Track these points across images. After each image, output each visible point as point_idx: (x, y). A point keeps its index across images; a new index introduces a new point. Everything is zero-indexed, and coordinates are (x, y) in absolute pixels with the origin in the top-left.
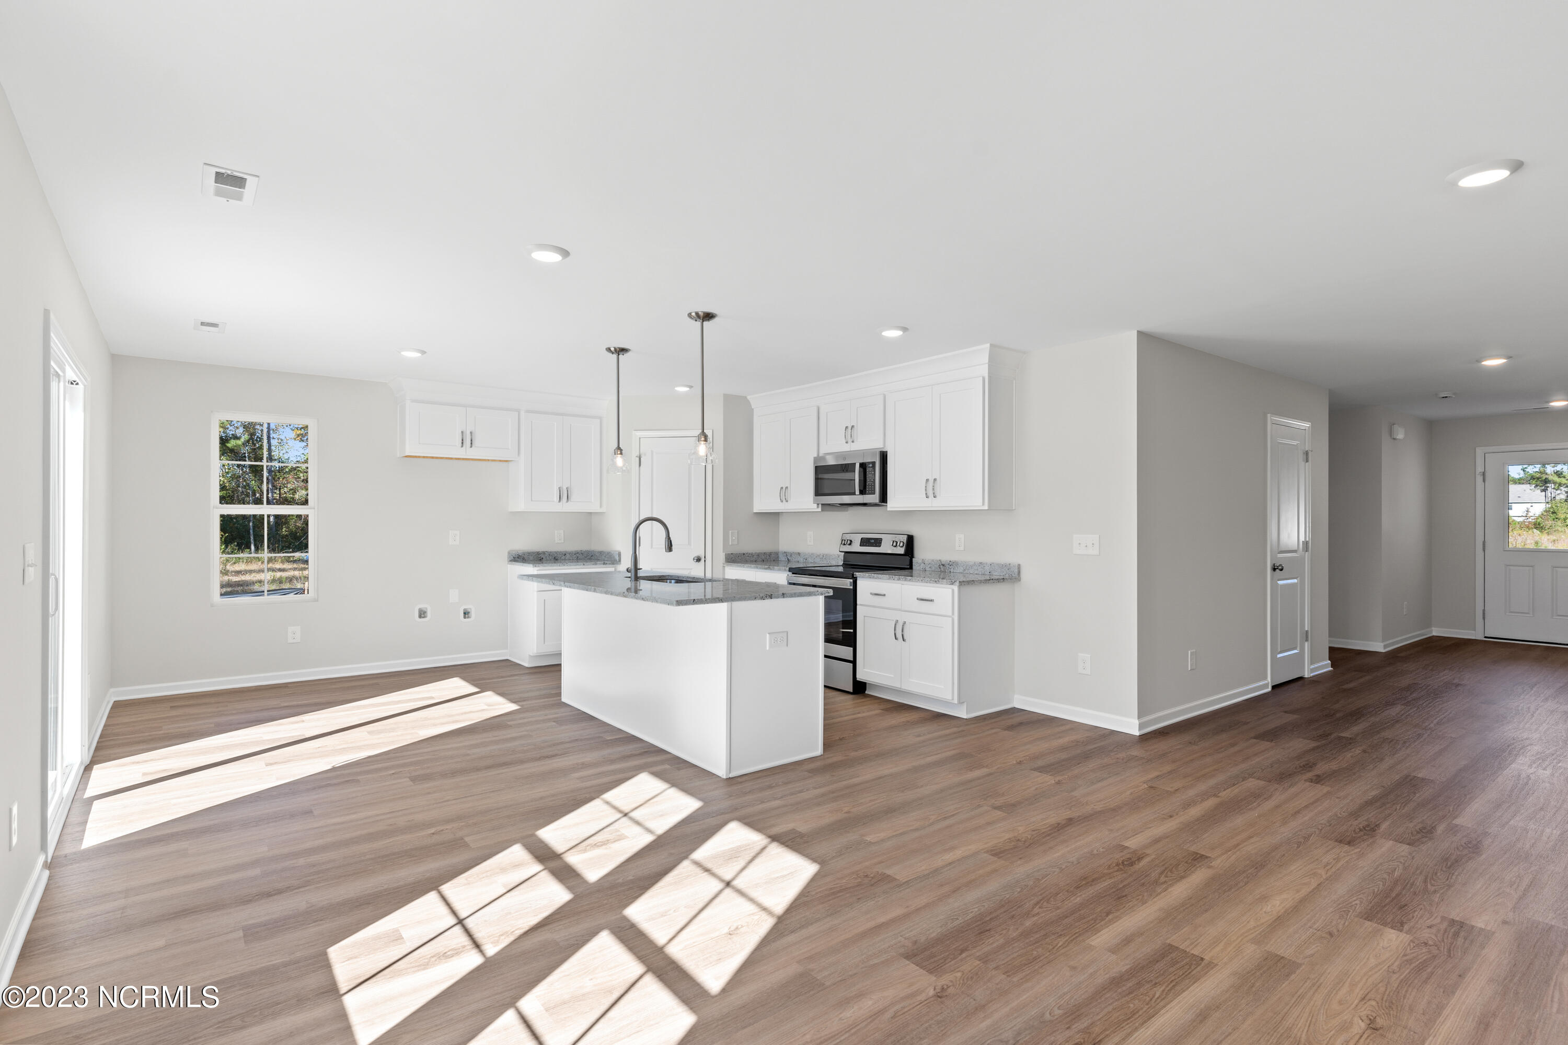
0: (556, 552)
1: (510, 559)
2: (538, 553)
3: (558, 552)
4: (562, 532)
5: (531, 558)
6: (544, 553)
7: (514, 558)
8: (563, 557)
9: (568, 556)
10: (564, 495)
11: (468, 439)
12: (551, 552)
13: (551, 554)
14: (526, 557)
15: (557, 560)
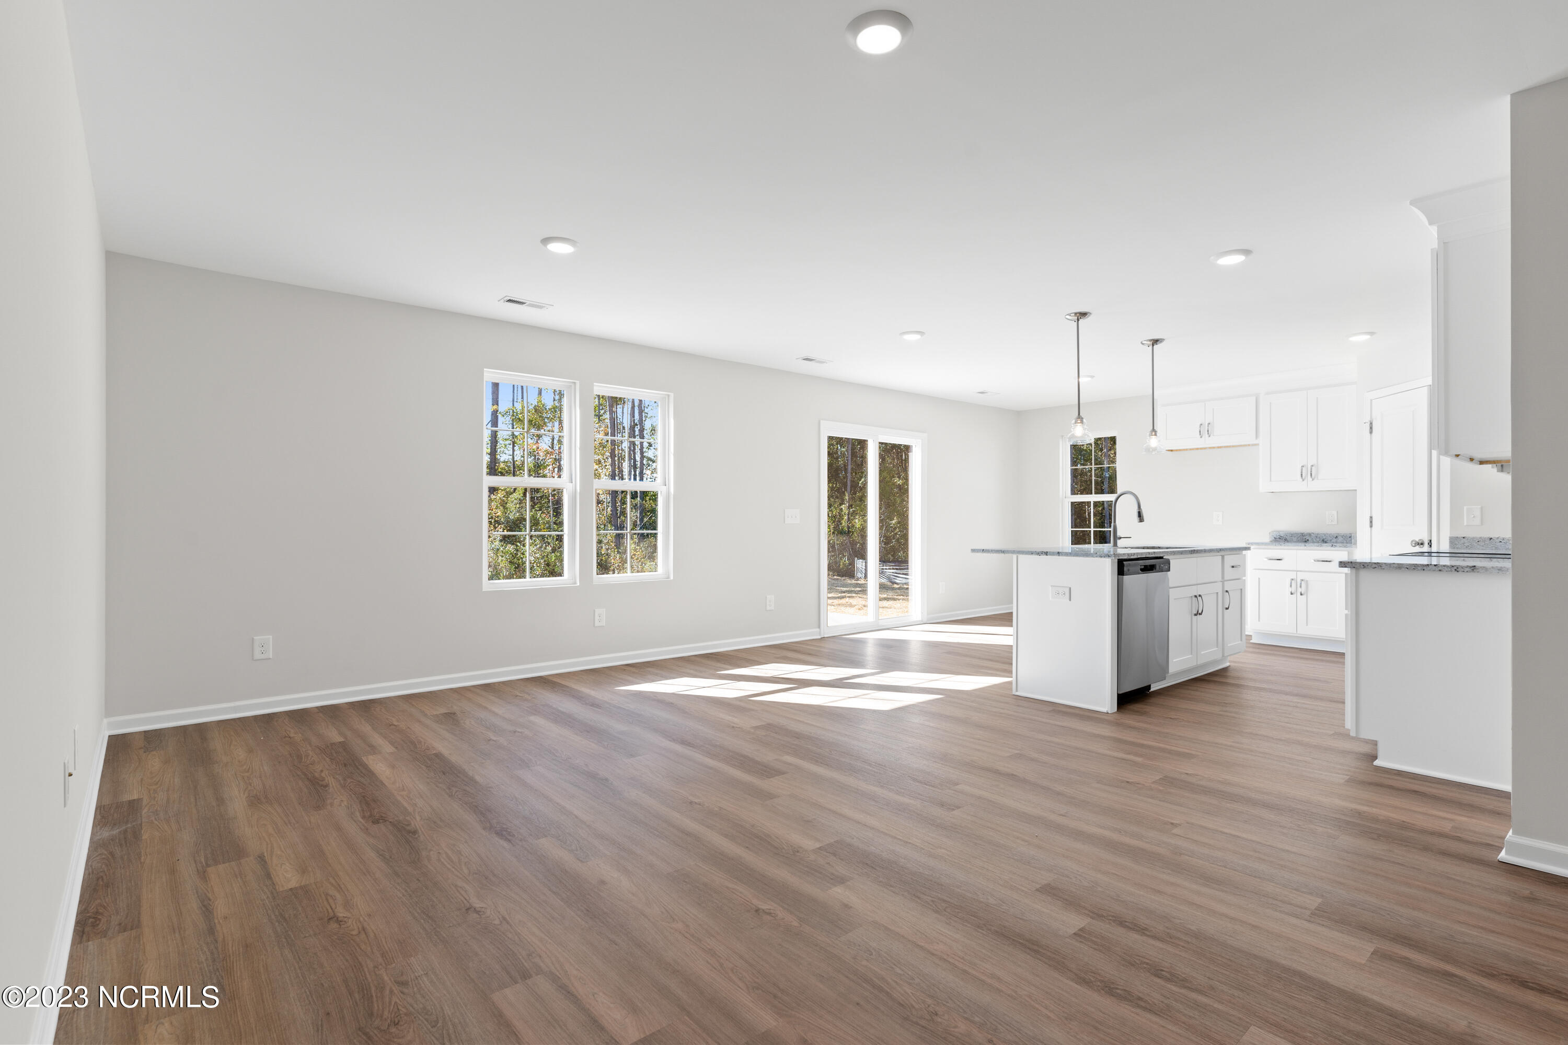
0: (1325, 535)
1: (1271, 540)
2: (1302, 535)
3: (1327, 534)
4: (1335, 513)
5: (1295, 539)
6: (1310, 535)
7: (1275, 538)
8: (1334, 540)
9: (1340, 539)
10: (1308, 472)
11: (1206, 430)
12: (1318, 534)
13: (1319, 536)
14: (1288, 538)
15: (1326, 542)
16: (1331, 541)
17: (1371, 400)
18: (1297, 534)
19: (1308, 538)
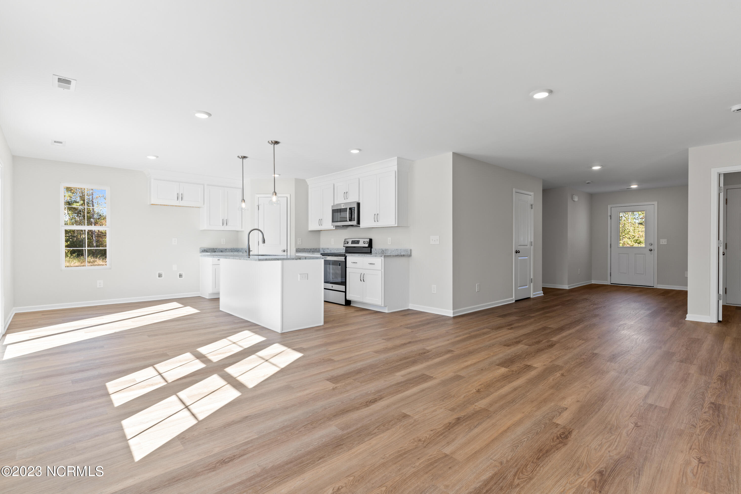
16: (224, 251)
17: (258, 198)
18: (211, 249)
19: (216, 250)
